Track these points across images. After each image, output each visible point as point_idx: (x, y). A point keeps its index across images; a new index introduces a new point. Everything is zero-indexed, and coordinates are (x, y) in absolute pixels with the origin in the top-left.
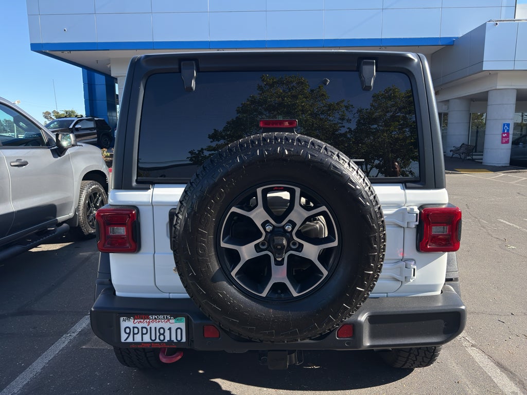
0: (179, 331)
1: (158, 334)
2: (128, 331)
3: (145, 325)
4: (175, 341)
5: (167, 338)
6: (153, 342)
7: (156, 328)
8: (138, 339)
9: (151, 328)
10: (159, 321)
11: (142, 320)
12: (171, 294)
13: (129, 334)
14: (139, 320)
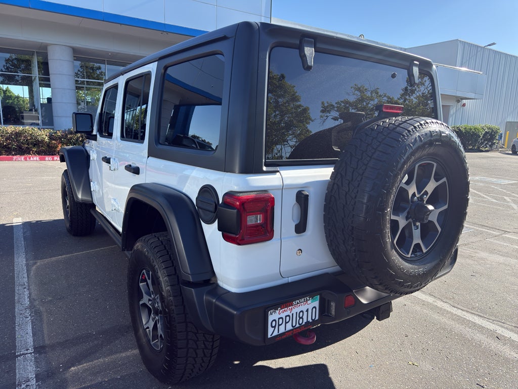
0: (314, 309)
1: (298, 318)
2: (274, 324)
3: (288, 313)
4: (311, 321)
5: (305, 320)
6: (294, 328)
7: (296, 313)
8: (282, 330)
9: (293, 314)
10: (299, 305)
11: (286, 309)
12: (290, 278)
13: (275, 327)
14: (283, 310)
